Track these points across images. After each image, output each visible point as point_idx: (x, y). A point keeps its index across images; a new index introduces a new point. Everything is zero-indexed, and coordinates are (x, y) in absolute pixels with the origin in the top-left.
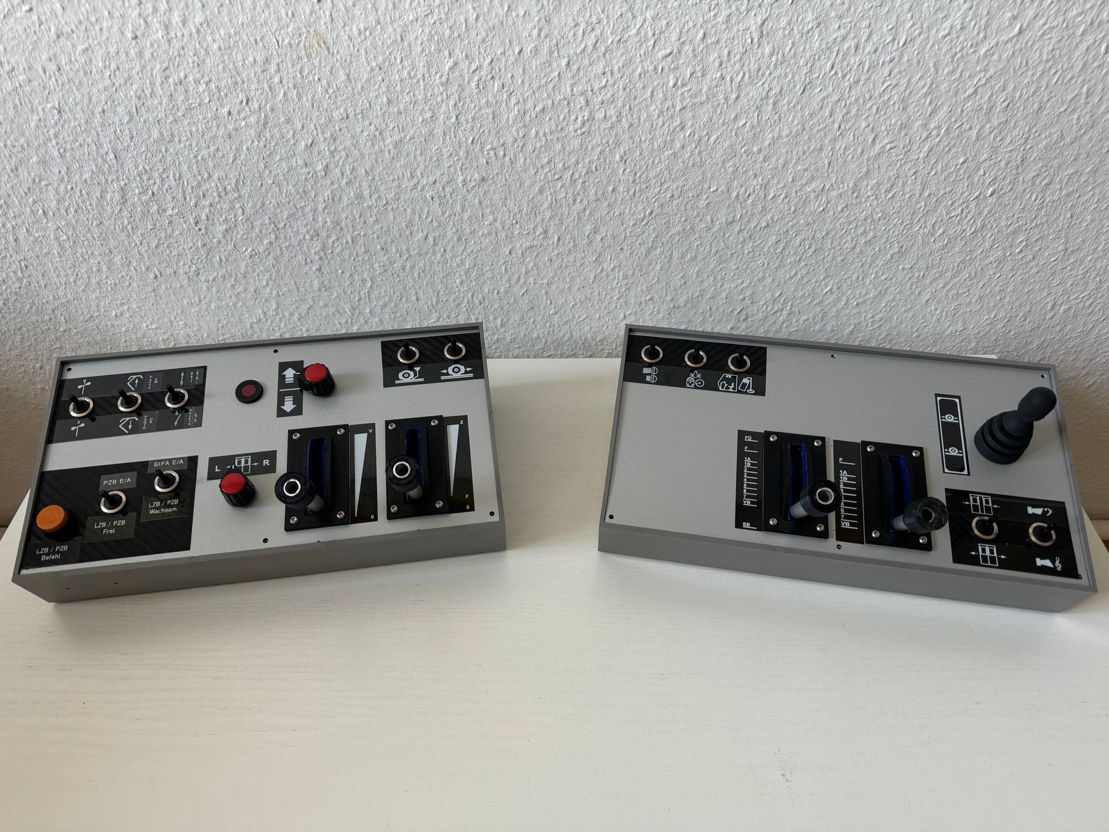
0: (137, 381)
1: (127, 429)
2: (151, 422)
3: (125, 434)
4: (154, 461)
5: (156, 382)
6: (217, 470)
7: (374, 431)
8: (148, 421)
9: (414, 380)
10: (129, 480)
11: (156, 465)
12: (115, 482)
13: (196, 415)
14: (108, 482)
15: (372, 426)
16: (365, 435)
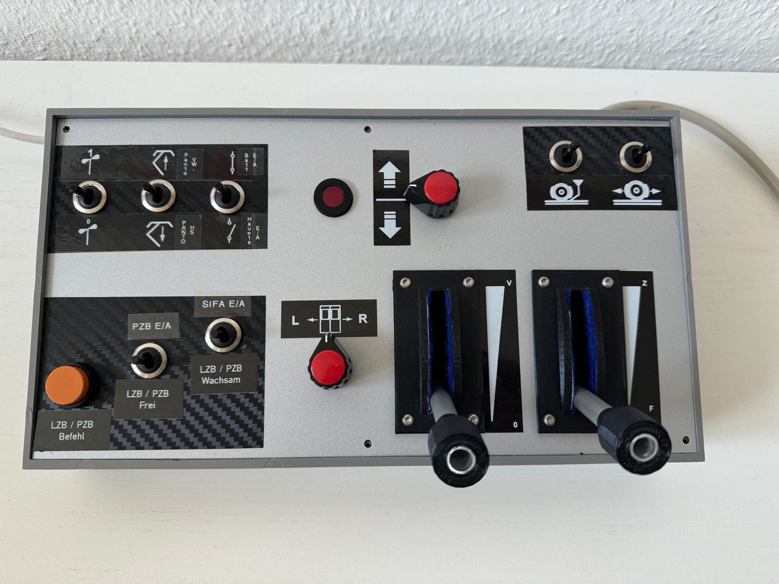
0: (166, 160)
1: (158, 240)
2: (192, 233)
3: (157, 249)
4: (202, 299)
5: (194, 164)
6: (294, 323)
7: (514, 284)
8: (188, 230)
9: (573, 202)
10: (166, 325)
11: (205, 305)
12: (148, 326)
13: (257, 228)
14: (140, 326)
15: (511, 274)
16: (502, 289)
